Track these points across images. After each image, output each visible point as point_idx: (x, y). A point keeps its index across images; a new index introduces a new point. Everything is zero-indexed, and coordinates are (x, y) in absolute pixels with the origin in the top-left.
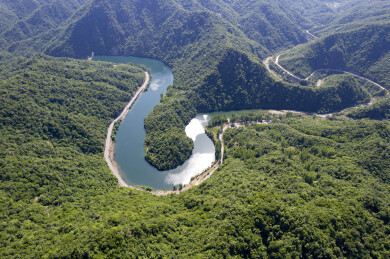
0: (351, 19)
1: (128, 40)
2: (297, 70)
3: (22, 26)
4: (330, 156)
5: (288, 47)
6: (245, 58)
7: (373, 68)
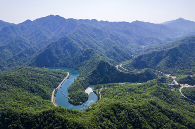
0: (148, 50)
1: (60, 61)
2: (129, 68)
3: (15, 57)
4: (141, 93)
5: (125, 61)
6: (107, 64)
7: (158, 66)
